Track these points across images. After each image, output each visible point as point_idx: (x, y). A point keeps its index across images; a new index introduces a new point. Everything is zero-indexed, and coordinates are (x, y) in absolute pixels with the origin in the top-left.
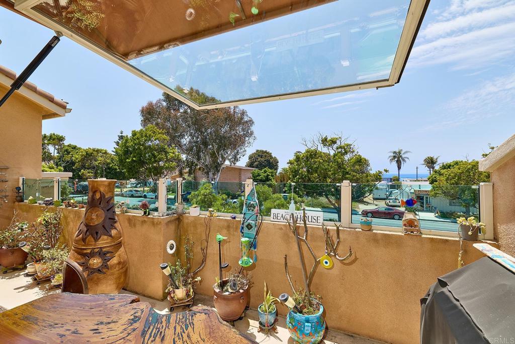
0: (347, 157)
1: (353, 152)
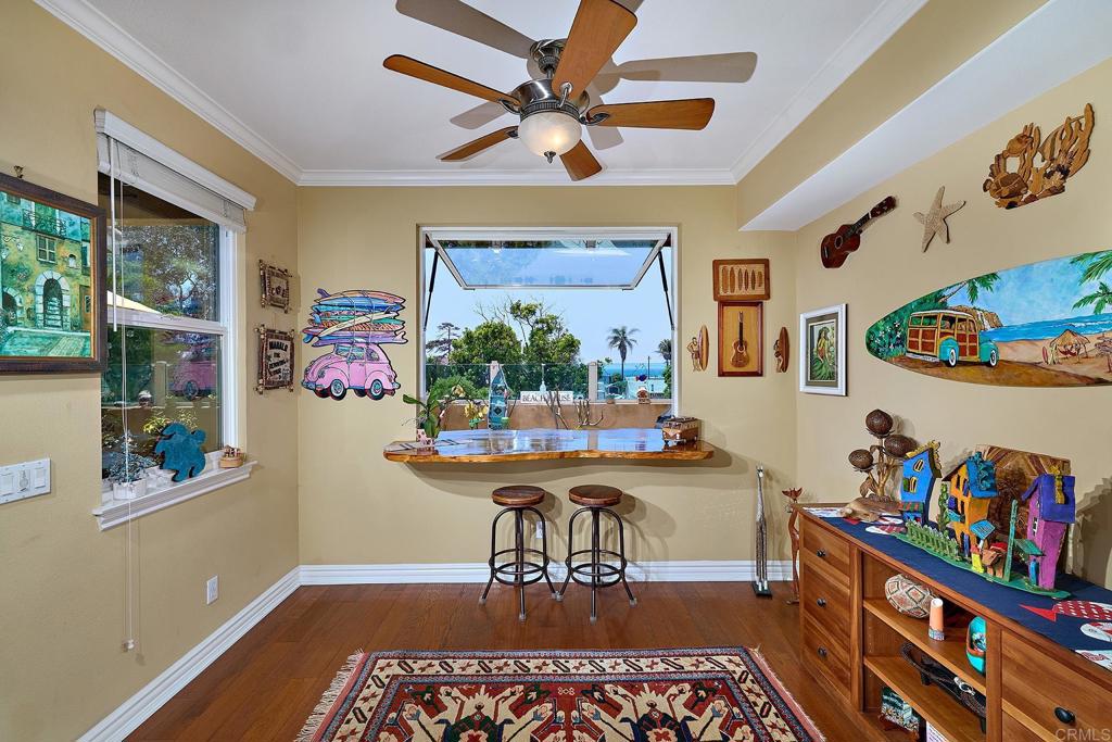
0: (552, 337)
1: (560, 329)
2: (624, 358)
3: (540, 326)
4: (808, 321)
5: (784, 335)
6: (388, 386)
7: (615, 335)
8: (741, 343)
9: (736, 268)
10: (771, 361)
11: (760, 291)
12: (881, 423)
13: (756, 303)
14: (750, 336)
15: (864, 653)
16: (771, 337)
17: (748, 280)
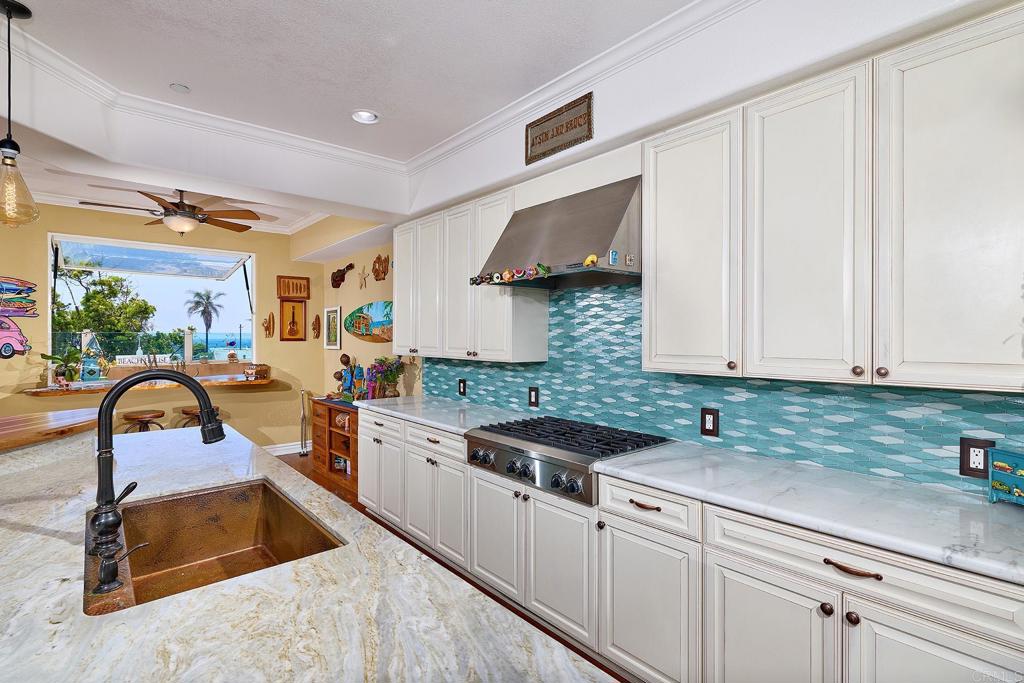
0: (117, 302)
2: (208, 326)
3: (99, 288)
4: (328, 312)
5: (318, 319)
6: (18, 347)
7: (197, 299)
8: (293, 322)
9: (291, 281)
10: (311, 333)
11: (304, 294)
12: (345, 360)
13: (302, 301)
14: (299, 319)
15: (331, 447)
16: (311, 320)
17: (298, 288)
